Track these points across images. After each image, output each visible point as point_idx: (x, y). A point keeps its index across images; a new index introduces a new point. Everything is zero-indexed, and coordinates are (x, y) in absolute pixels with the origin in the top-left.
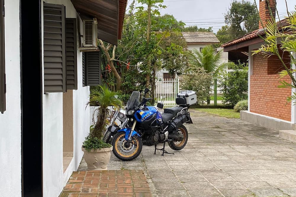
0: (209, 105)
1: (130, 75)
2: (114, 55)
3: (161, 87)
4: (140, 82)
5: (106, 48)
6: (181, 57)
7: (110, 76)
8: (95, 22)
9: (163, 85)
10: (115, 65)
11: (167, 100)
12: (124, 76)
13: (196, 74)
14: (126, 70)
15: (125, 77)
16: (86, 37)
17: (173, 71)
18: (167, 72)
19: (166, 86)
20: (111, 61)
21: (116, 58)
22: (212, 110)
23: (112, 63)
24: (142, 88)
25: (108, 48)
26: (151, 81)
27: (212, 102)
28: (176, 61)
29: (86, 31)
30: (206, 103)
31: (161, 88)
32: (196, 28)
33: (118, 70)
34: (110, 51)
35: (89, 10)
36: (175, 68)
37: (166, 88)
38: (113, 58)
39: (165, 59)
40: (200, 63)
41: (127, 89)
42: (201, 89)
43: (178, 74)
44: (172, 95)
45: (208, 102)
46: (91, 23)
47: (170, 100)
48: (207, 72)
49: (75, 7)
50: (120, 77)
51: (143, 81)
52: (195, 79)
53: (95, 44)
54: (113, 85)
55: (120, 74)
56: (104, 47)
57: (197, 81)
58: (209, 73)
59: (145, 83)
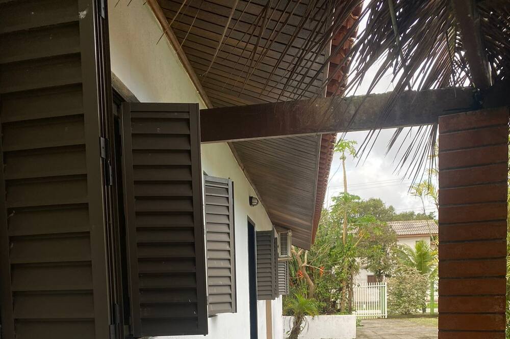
0: (425, 314)
1: (324, 280)
2: (306, 260)
3: (364, 292)
4: (336, 289)
5: (298, 253)
6: (390, 254)
7: (302, 283)
8: (290, 234)
9: (366, 291)
10: (306, 271)
11: (371, 309)
12: (317, 282)
13: (408, 276)
14: (319, 275)
15: (318, 284)
16: (281, 248)
17: (379, 272)
18: (372, 274)
19: (371, 292)
20: (303, 267)
21: (308, 263)
22: (428, 319)
23: (304, 269)
24: (338, 295)
25: (299, 253)
26: (348, 287)
27: (428, 311)
28: (384, 260)
29: (281, 242)
30: (421, 312)
31: (364, 294)
32: (412, 214)
33: (311, 275)
34: (302, 256)
35: (285, 224)
36: (383, 269)
37: (371, 294)
38: (305, 264)
39: (369, 258)
40: (413, 262)
41: (320, 297)
42: (413, 294)
43: (387, 276)
44: (378, 302)
45: (424, 310)
46: (286, 235)
47: (375, 309)
48: (421, 273)
49: (271, 221)
50: (313, 284)
51: (339, 287)
52: (406, 283)
53: (290, 254)
54: (306, 292)
55: (313, 280)
56: (295, 252)
57: (409, 285)
58: (424, 274)
59: (341, 289)
